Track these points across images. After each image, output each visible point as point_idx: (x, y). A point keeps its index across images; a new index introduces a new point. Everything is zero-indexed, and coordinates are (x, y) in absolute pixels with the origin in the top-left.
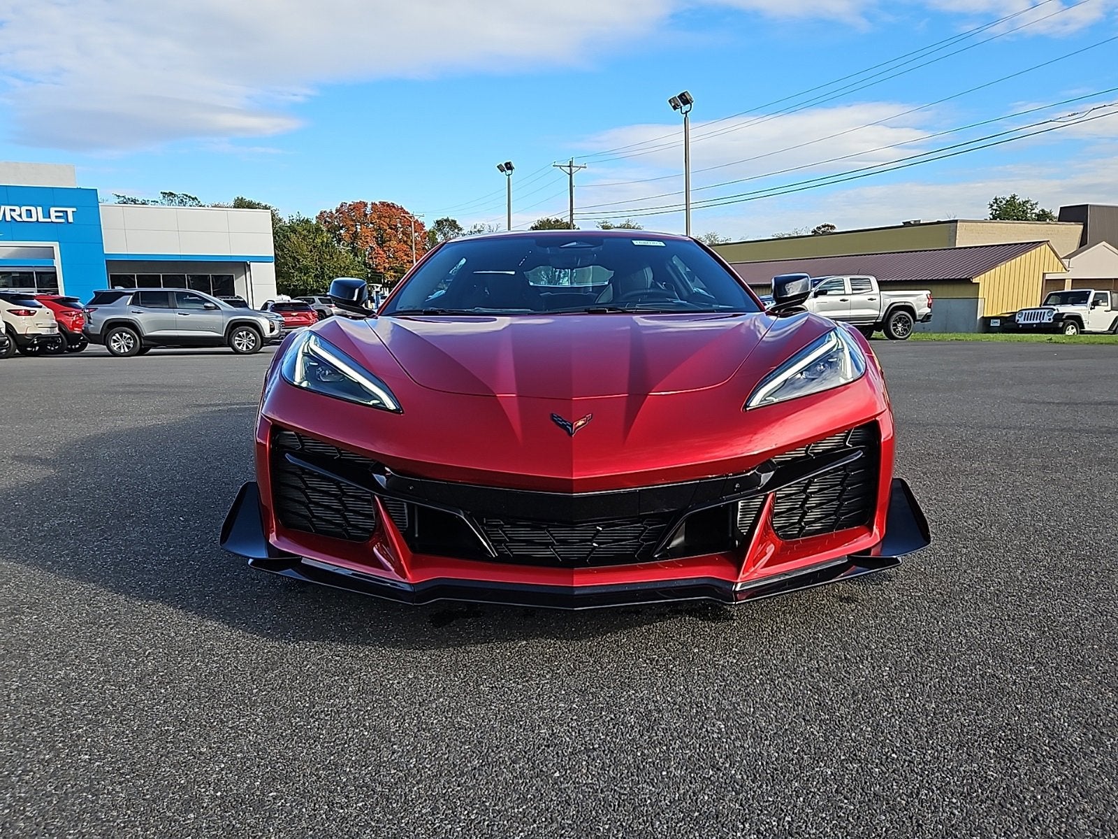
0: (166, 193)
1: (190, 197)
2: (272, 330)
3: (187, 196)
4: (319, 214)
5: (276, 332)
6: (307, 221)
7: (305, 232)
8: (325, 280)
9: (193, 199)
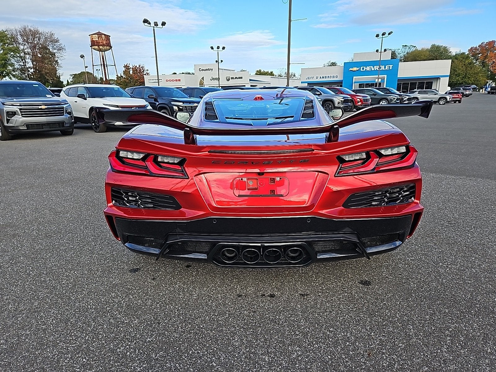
0: (404, 46)
1: (413, 46)
2: (450, 99)
3: (412, 46)
4: (470, 48)
5: (451, 100)
6: (464, 53)
7: (461, 59)
8: (466, 79)
9: (414, 47)
